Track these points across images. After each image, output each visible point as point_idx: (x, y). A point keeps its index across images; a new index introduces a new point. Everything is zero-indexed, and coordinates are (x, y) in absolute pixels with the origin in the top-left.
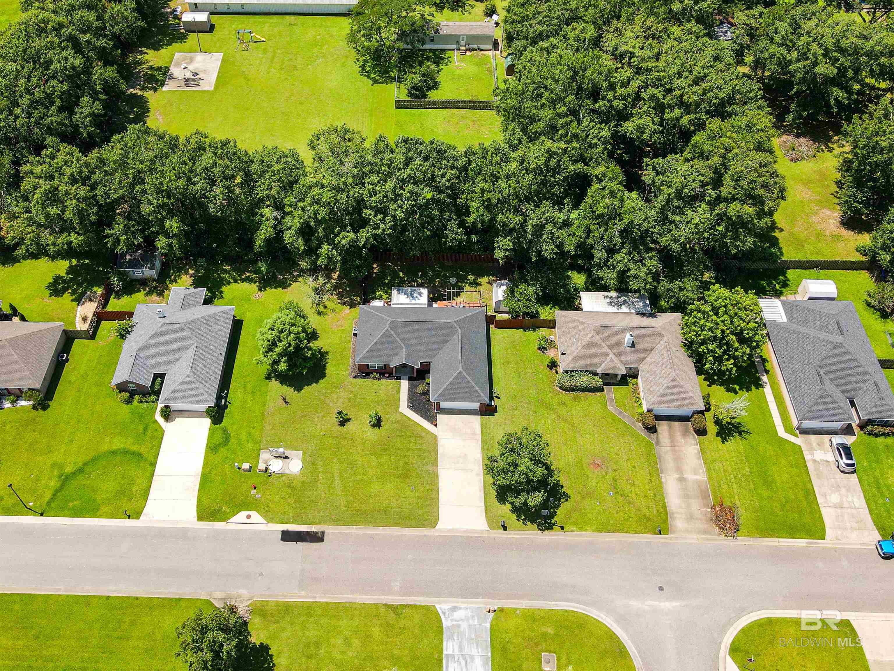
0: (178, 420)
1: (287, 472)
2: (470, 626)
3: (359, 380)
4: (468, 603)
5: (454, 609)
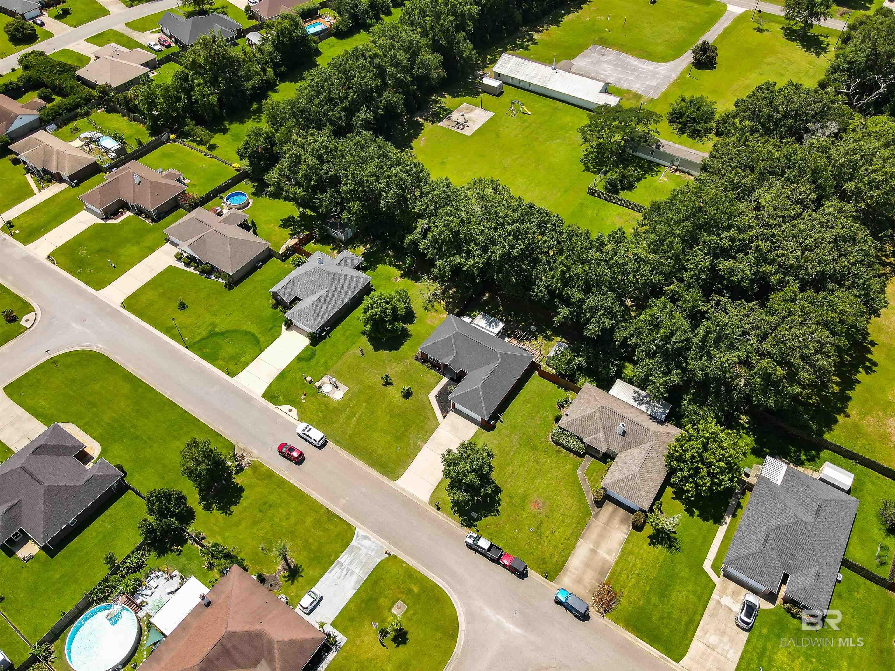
0: (293, 332)
1: (331, 396)
2: (367, 554)
3: (417, 363)
4: (378, 539)
5: (366, 538)
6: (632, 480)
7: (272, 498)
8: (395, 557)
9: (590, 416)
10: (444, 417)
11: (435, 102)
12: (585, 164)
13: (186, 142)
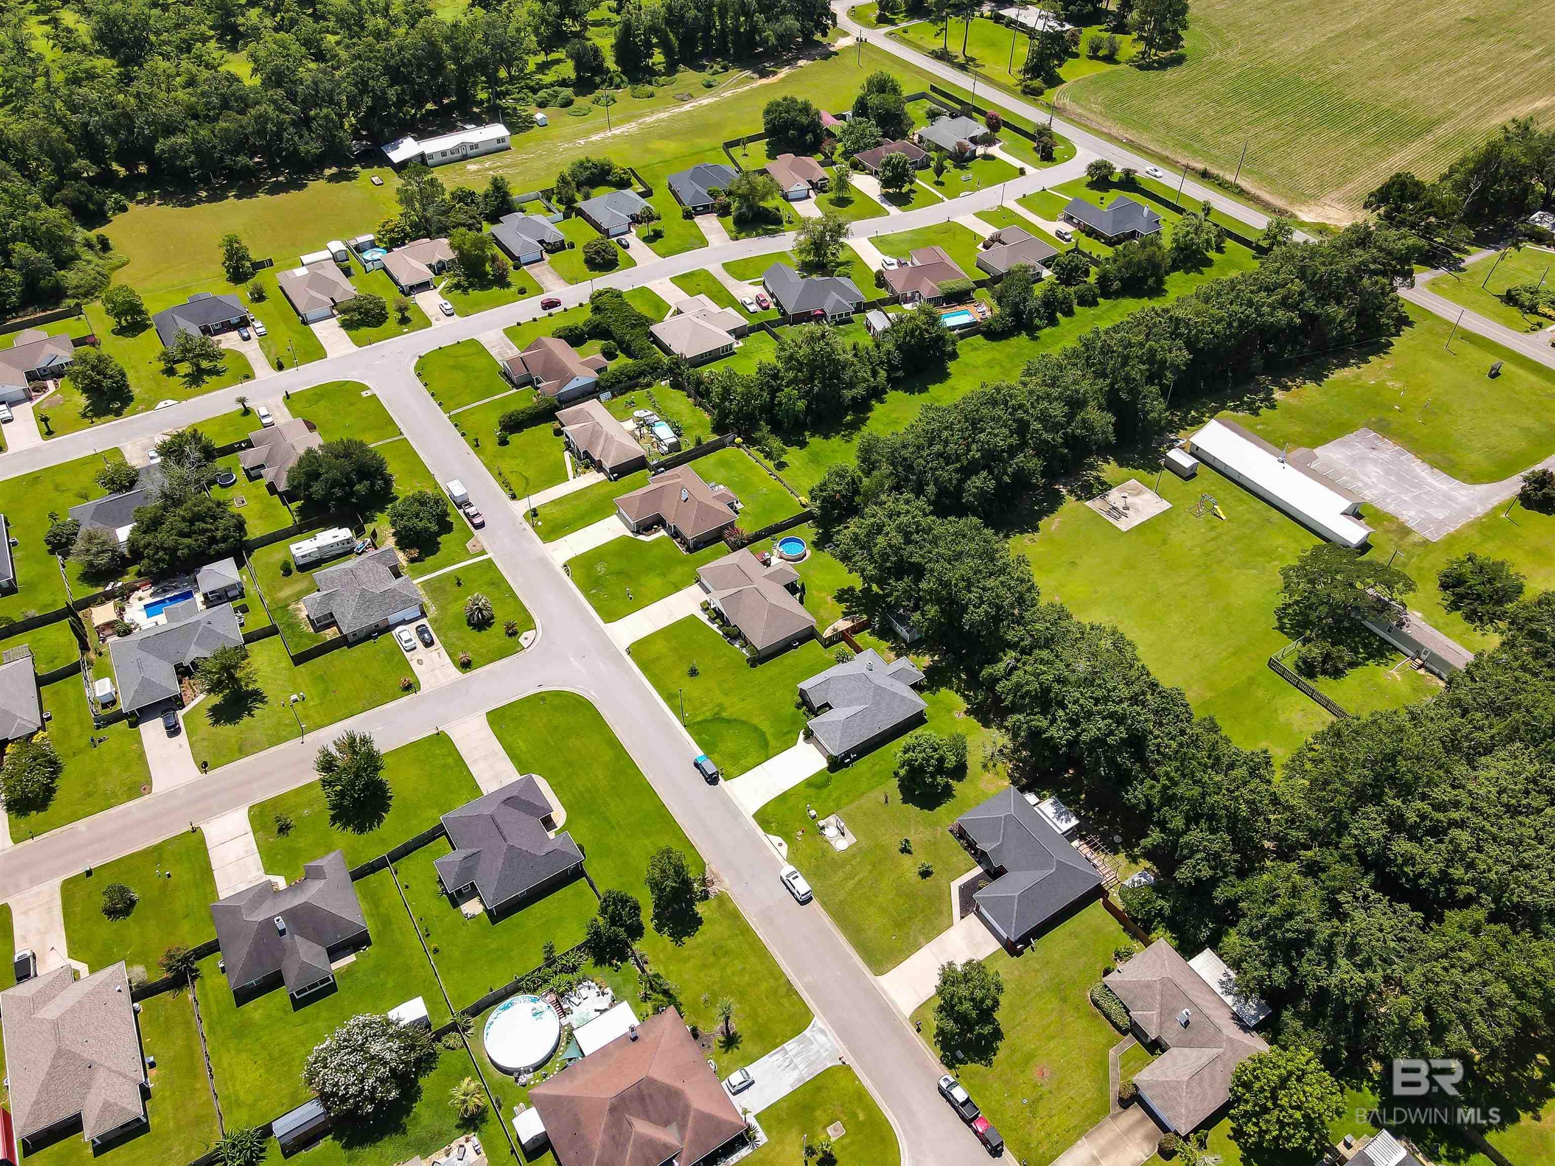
0: (812, 745)
1: (833, 843)
2: (818, 1052)
3: (950, 836)
4: (835, 1039)
5: (822, 1032)
6: (1175, 1089)
7: (731, 944)
8: (849, 1068)
9: (1148, 985)
10: (962, 918)
11: (1092, 467)
12: (1280, 619)
13: (752, 450)
